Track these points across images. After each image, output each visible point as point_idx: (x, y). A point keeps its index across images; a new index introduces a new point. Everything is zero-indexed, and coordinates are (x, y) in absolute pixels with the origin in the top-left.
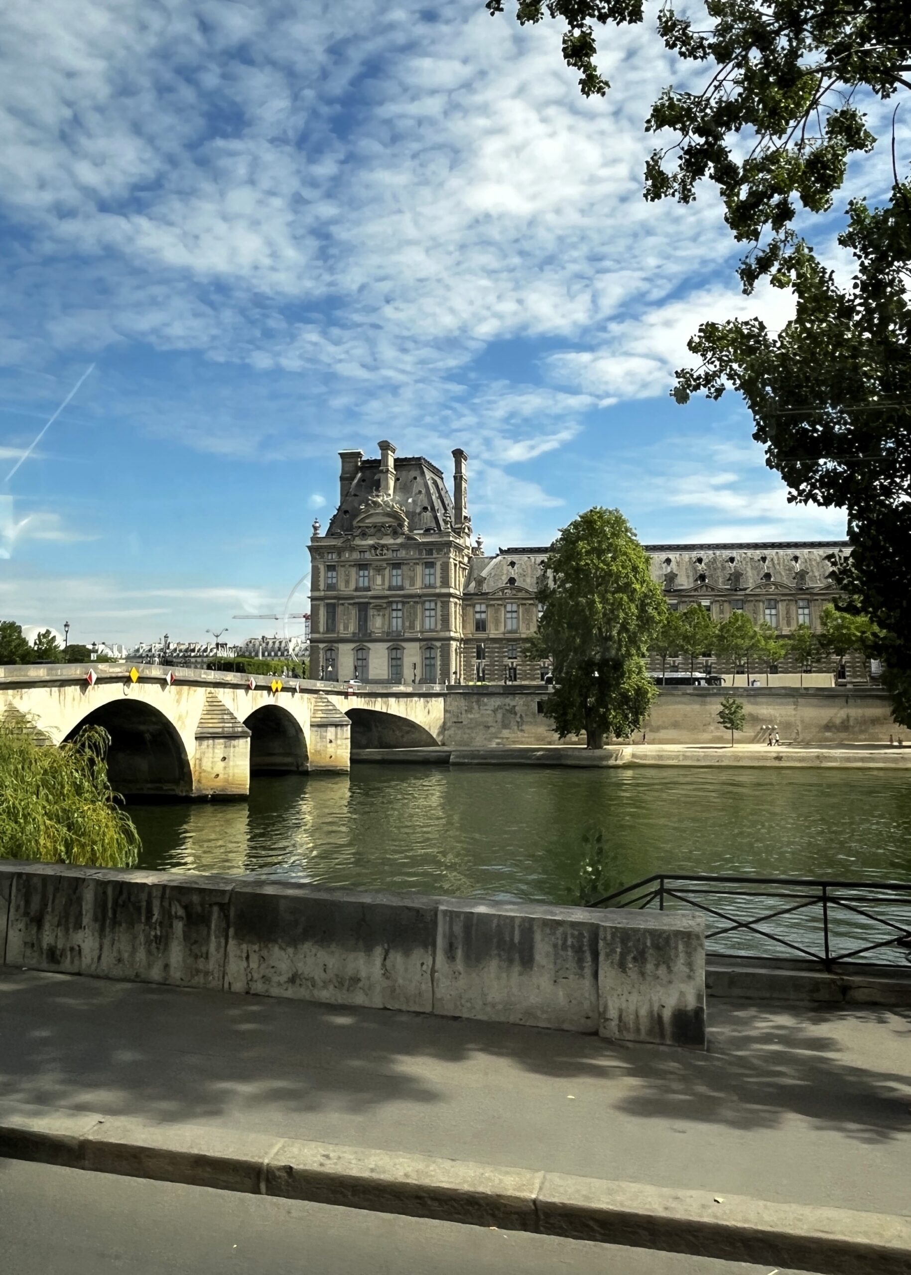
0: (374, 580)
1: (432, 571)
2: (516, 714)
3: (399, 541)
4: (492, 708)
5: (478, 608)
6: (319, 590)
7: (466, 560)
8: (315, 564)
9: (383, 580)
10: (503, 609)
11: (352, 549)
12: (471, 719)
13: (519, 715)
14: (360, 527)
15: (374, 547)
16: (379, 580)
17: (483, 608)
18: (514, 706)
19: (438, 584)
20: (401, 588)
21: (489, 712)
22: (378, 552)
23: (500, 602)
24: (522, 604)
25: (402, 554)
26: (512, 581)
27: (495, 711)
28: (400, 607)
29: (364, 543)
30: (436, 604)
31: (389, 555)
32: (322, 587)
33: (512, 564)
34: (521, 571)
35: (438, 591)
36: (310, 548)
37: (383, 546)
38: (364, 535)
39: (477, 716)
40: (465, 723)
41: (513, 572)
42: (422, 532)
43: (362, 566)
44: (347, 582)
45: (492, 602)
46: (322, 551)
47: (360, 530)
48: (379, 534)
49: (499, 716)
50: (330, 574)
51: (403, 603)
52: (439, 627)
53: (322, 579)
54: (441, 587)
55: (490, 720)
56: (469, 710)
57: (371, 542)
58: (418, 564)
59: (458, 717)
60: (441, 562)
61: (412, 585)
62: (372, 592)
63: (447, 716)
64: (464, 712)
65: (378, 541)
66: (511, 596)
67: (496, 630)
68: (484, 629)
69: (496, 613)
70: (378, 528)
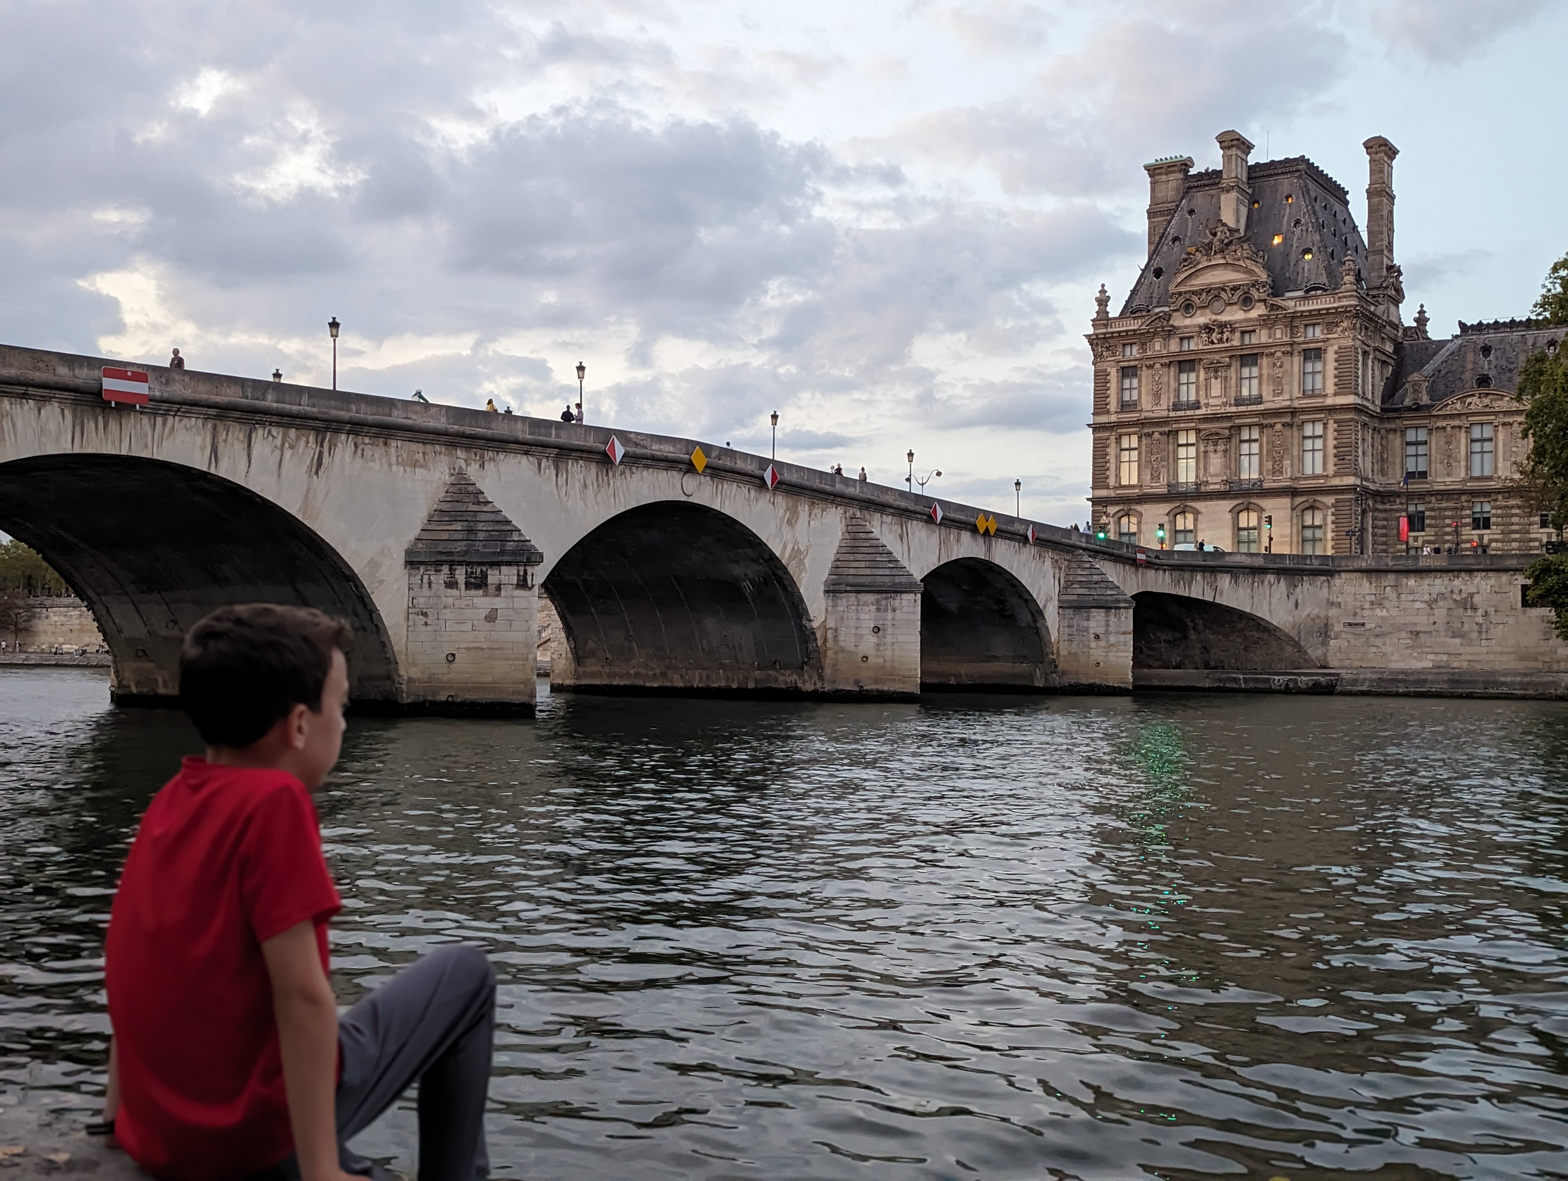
0: (1208, 387)
1: (1319, 366)
2: (1474, 609)
3: (1254, 314)
4: (1427, 597)
5: (1411, 436)
6: (1108, 412)
7: (1389, 348)
8: (1102, 366)
10: (1463, 434)
11: (1170, 332)
12: (1382, 617)
13: (1480, 612)
14: (1180, 294)
15: (1208, 329)
16: (1216, 387)
17: (1422, 435)
18: (1472, 595)
19: (1330, 388)
20: (1259, 400)
21: (1418, 605)
22: (1215, 336)
23: (1457, 423)
24: (1504, 424)
25: (1262, 337)
26: (1483, 381)
27: (1431, 604)
28: (1255, 435)
29: (1188, 322)
30: (1325, 425)
32: (1113, 406)
33: (1485, 350)
34: (1503, 363)
35: (1329, 401)
36: (1092, 340)
37: (1222, 326)
38: (1188, 308)
39: (1394, 612)
40: (1368, 626)
41: (1487, 365)
42: (1300, 293)
44: (1157, 396)
45: (1440, 424)
46: (1112, 342)
47: (1181, 300)
48: (1214, 305)
49: (1440, 613)
50: (1127, 383)
51: (1262, 427)
52: (1331, 469)
53: (1113, 392)
54: (1335, 395)
55: (1422, 621)
56: (1379, 603)
57: (1201, 319)
58: (1291, 354)
59: (1355, 614)
60: (1336, 348)
61: (1277, 392)
62: (1202, 411)
63: (1333, 612)
64: (1367, 606)
65: (1214, 317)
66: (1480, 409)
67: (1448, 475)
68: (1423, 475)
69: (1448, 443)
70: (1214, 294)
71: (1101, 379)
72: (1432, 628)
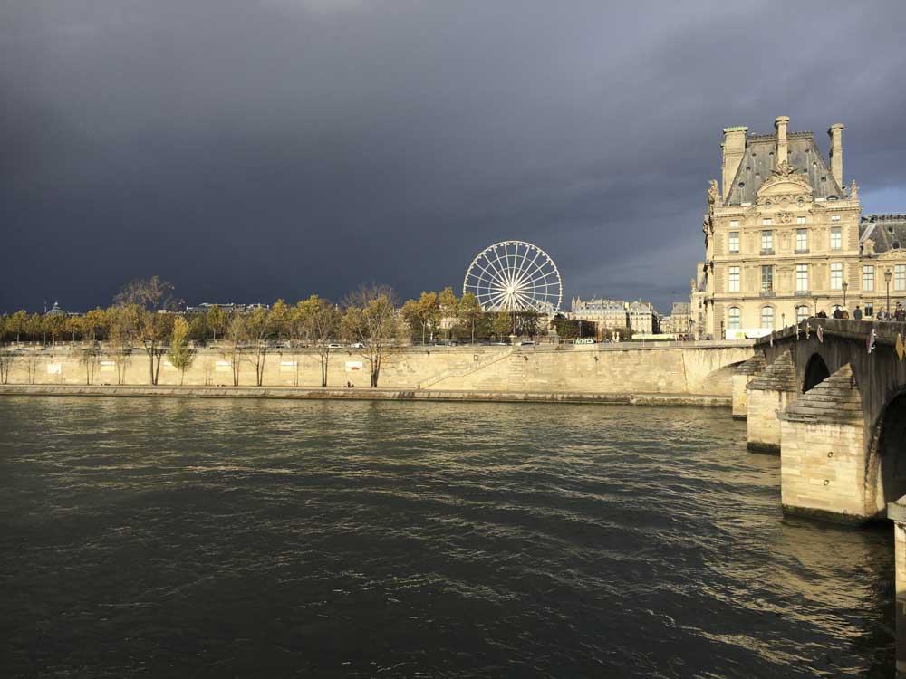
0: (779, 244)
1: (840, 236)
3: (805, 208)
6: (722, 255)
8: (718, 232)
9: (788, 245)
14: (764, 196)
15: (779, 215)
16: (784, 244)
17: (871, 269)
19: (846, 246)
20: (806, 251)
22: (783, 219)
23: (889, 264)
26: (896, 244)
28: (805, 269)
29: (767, 211)
30: (843, 265)
31: (795, 221)
32: (725, 252)
33: (891, 229)
35: (845, 254)
38: (768, 203)
41: (894, 237)
43: (766, 232)
45: (881, 264)
47: (764, 199)
48: (783, 203)
51: (810, 265)
52: (847, 287)
53: (725, 245)
54: (849, 249)
57: (776, 209)
58: (825, 229)
60: (848, 227)
62: (776, 256)
65: (783, 209)
66: (900, 258)
67: (884, 289)
70: (783, 197)
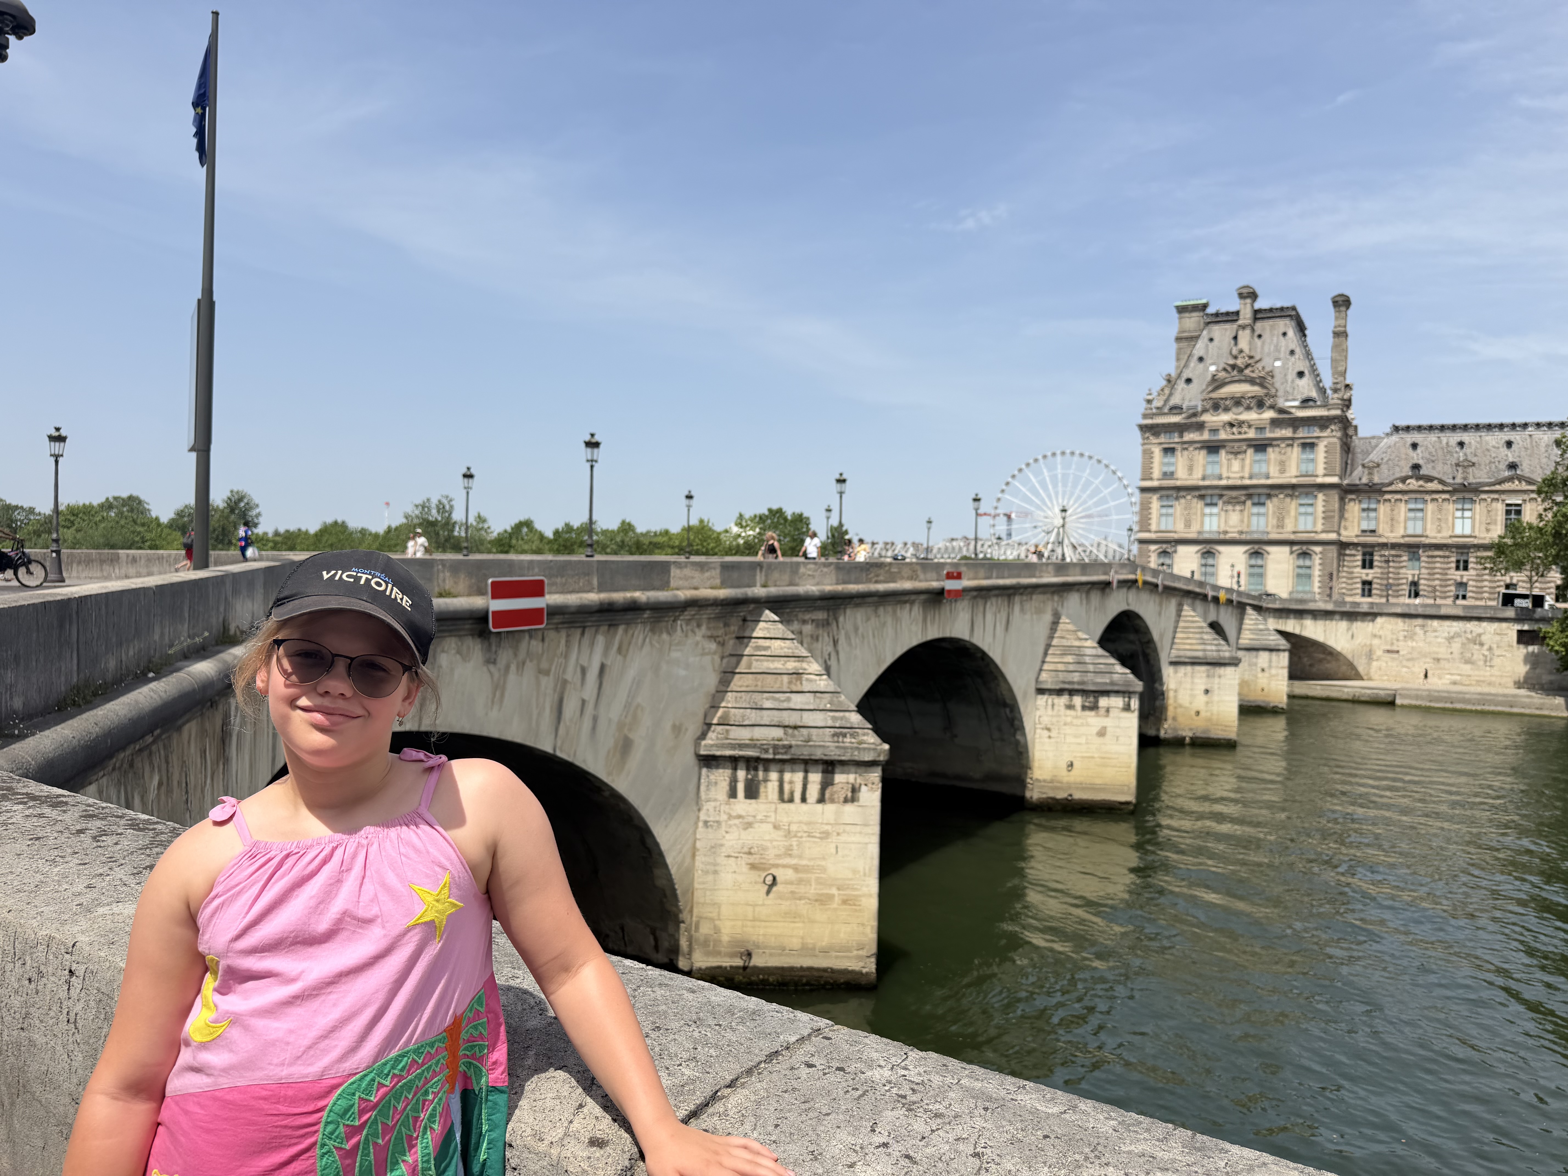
2: (1482, 644)
3: (1267, 415)
4: (1446, 635)
5: (1365, 504)
6: (1151, 479)
7: (1349, 440)
8: (1148, 446)
9: (1243, 467)
10: (1403, 505)
11: (1200, 426)
12: (1413, 648)
13: (1486, 647)
14: (1210, 399)
17: (1374, 504)
18: (1480, 635)
19: (1321, 470)
21: (1439, 640)
22: (1235, 430)
23: (1399, 497)
24: (1432, 499)
25: (1270, 432)
26: (1416, 467)
27: (1450, 639)
28: (1264, 500)
29: (1215, 419)
30: (1316, 496)
31: (1251, 434)
32: (1156, 473)
33: (1414, 446)
34: (1427, 455)
35: (1320, 480)
36: (1143, 428)
37: (1241, 424)
38: (1215, 409)
39: (1421, 644)
40: (1401, 653)
41: (1417, 457)
42: (1296, 403)
43: (1212, 448)
44: (1191, 469)
45: (1387, 497)
46: (1156, 430)
47: (1211, 403)
48: (1238, 408)
49: (1456, 646)
50: (1166, 459)
51: (1269, 495)
52: (1319, 527)
53: (1156, 465)
54: (1325, 475)
55: (1443, 652)
56: (1410, 636)
57: (1226, 417)
58: (1292, 445)
59: (1392, 644)
60: (1325, 443)
61: (1282, 471)
62: (1224, 482)
63: (1376, 642)
64: (1401, 638)
65: (1235, 417)
66: (1416, 488)
67: (1392, 532)
68: (1373, 531)
69: (1392, 510)
70: (1238, 402)
71: (1147, 455)
72: (1449, 656)
